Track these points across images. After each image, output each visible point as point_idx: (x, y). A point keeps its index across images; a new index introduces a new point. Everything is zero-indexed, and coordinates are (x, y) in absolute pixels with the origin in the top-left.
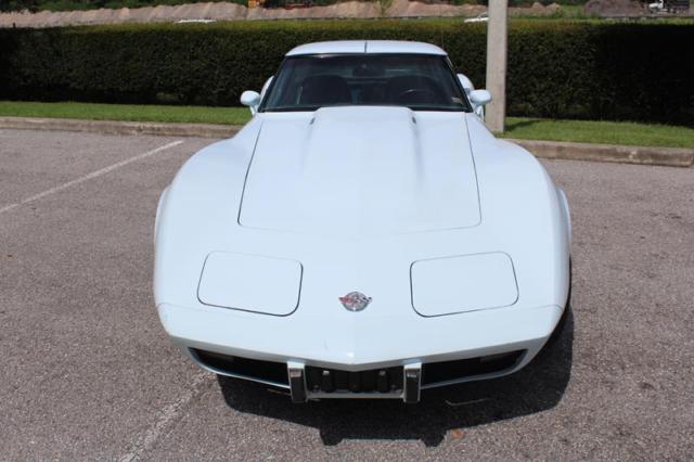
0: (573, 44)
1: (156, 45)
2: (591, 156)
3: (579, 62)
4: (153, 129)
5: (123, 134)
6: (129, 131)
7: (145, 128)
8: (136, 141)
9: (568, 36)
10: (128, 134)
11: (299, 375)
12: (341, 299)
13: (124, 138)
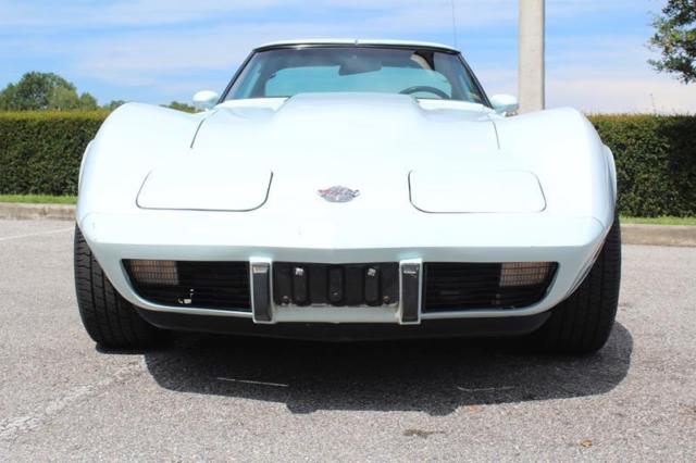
0: (638, 138)
1: (69, 138)
2: (662, 239)
3: (647, 163)
4: (62, 211)
5: (19, 218)
6: (28, 215)
7: (51, 211)
8: (37, 223)
9: (631, 127)
10: (25, 218)
11: (264, 271)
12: (321, 191)
13: (21, 222)
